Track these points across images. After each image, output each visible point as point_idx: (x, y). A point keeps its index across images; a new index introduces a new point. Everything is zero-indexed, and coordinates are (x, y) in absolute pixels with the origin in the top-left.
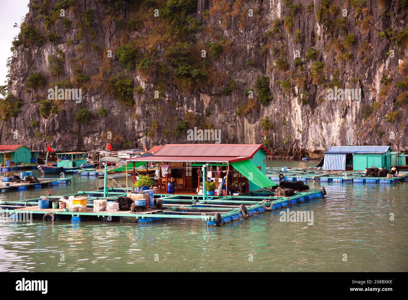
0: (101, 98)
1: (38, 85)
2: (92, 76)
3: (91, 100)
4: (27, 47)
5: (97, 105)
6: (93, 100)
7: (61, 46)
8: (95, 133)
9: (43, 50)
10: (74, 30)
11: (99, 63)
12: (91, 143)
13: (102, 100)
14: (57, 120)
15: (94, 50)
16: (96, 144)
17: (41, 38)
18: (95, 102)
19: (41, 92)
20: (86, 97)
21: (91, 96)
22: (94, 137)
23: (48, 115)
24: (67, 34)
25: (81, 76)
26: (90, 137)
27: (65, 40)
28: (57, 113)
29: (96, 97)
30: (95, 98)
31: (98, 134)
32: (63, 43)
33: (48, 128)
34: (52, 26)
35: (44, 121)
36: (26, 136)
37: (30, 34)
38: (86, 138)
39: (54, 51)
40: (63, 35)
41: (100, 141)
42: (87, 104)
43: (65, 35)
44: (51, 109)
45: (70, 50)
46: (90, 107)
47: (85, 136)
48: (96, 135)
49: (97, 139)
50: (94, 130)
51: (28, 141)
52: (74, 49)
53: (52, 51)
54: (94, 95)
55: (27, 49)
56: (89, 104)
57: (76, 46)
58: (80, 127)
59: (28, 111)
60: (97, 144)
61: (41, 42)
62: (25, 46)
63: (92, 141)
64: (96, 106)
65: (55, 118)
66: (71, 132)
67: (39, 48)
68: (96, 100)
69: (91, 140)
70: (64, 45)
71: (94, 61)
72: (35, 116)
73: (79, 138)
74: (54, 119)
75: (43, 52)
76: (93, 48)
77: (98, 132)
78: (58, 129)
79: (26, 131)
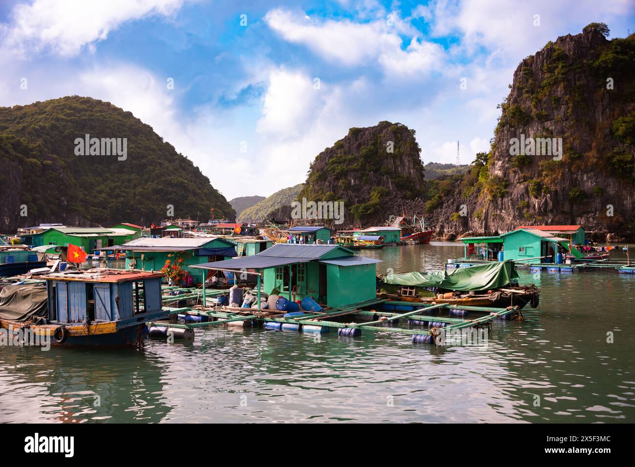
0: (595, 176)
1: (524, 165)
2: (585, 153)
3: (582, 178)
4: (512, 127)
5: (590, 184)
6: (585, 178)
7: (547, 124)
8: (589, 214)
9: (529, 129)
10: (563, 107)
11: (590, 139)
12: (585, 224)
13: (595, 178)
14: (551, 200)
15: (585, 125)
16: (590, 225)
17: (527, 117)
18: (587, 181)
19: (527, 171)
20: (578, 175)
21: (583, 174)
22: (588, 218)
23: (540, 195)
24: (555, 111)
25: (574, 154)
26: (583, 218)
27: (552, 118)
28: (549, 192)
29: (589, 175)
30: (587, 177)
31: (593, 214)
32: (551, 120)
33: (539, 208)
34: (539, 104)
35: (535, 202)
36: (514, 217)
37: (517, 114)
38: (579, 218)
39: (540, 129)
40: (550, 112)
41: (595, 222)
42: (578, 182)
43: (553, 112)
44: (542, 188)
45: (558, 128)
46: (581, 186)
47: (578, 217)
48: (590, 215)
49: (591, 219)
50: (589, 210)
51: (516, 221)
52: (563, 126)
53: (538, 130)
54: (587, 173)
55: (513, 129)
56: (579, 182)
57: (564, 122)
58: (572, 207)
59: (515, 192)
60: (592, 225)
61: (528, 120)
62: (511, 126)
63: (586, 222)
64: (588, 184)
65: (548, 199)
66: (563, 213)
67: (524, 127)
68: (588, 178)
69: (584, 221)
70: (551, 123)
71: (585, 136)
72: (523, 196)
73: (571, 218)
74: (546, 199)
75: (528, 131)
76: (584, 123)
77: (593, 212)
78: (551, 210)
79: (515, 211)
